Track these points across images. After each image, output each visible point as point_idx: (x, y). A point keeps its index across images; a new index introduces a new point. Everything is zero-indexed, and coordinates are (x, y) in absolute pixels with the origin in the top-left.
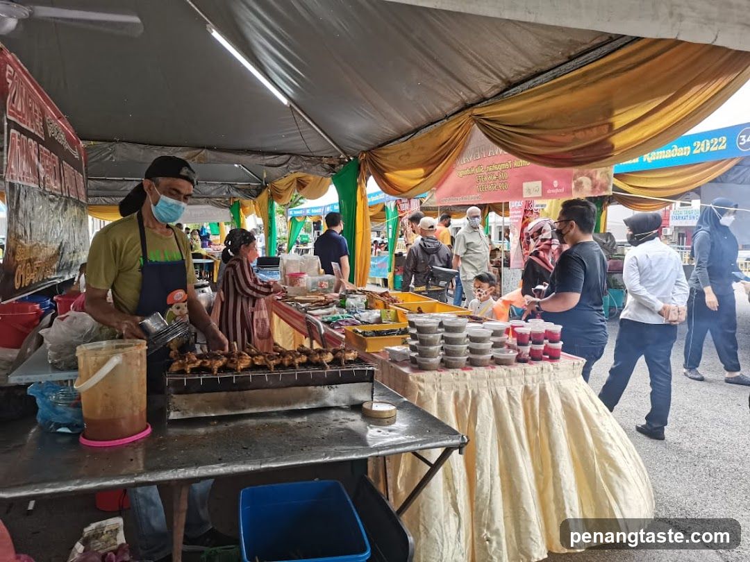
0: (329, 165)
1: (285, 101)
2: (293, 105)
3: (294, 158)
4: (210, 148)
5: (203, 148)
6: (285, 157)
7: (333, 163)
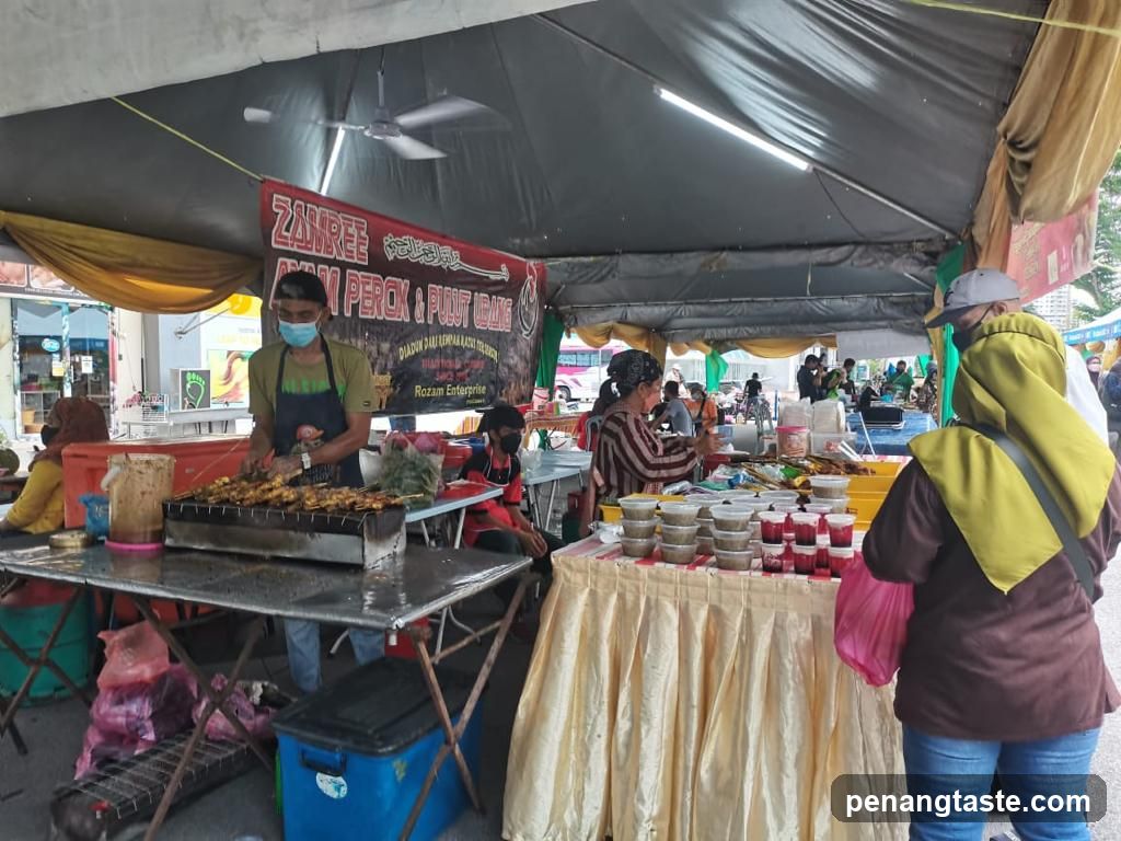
0: (926, 253)
1: (803, 165)
2: (820, 168)
3: (860, 249)
4: (733, 249)
5: (723, 249)
6: (845, 249)
7: (933, 249)
